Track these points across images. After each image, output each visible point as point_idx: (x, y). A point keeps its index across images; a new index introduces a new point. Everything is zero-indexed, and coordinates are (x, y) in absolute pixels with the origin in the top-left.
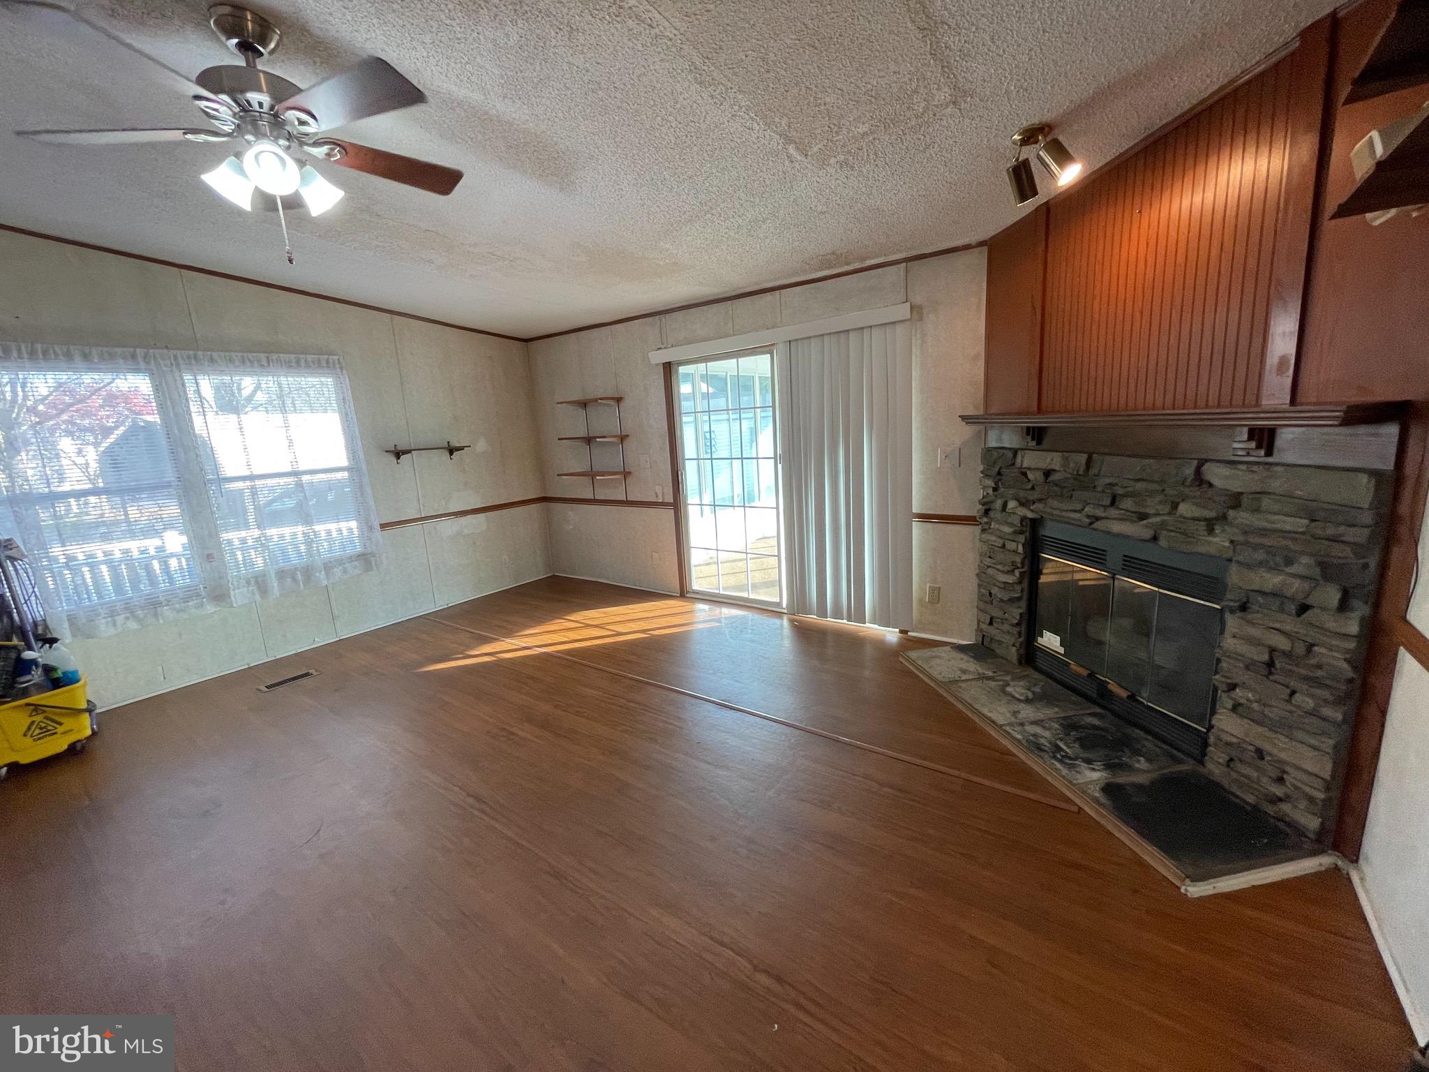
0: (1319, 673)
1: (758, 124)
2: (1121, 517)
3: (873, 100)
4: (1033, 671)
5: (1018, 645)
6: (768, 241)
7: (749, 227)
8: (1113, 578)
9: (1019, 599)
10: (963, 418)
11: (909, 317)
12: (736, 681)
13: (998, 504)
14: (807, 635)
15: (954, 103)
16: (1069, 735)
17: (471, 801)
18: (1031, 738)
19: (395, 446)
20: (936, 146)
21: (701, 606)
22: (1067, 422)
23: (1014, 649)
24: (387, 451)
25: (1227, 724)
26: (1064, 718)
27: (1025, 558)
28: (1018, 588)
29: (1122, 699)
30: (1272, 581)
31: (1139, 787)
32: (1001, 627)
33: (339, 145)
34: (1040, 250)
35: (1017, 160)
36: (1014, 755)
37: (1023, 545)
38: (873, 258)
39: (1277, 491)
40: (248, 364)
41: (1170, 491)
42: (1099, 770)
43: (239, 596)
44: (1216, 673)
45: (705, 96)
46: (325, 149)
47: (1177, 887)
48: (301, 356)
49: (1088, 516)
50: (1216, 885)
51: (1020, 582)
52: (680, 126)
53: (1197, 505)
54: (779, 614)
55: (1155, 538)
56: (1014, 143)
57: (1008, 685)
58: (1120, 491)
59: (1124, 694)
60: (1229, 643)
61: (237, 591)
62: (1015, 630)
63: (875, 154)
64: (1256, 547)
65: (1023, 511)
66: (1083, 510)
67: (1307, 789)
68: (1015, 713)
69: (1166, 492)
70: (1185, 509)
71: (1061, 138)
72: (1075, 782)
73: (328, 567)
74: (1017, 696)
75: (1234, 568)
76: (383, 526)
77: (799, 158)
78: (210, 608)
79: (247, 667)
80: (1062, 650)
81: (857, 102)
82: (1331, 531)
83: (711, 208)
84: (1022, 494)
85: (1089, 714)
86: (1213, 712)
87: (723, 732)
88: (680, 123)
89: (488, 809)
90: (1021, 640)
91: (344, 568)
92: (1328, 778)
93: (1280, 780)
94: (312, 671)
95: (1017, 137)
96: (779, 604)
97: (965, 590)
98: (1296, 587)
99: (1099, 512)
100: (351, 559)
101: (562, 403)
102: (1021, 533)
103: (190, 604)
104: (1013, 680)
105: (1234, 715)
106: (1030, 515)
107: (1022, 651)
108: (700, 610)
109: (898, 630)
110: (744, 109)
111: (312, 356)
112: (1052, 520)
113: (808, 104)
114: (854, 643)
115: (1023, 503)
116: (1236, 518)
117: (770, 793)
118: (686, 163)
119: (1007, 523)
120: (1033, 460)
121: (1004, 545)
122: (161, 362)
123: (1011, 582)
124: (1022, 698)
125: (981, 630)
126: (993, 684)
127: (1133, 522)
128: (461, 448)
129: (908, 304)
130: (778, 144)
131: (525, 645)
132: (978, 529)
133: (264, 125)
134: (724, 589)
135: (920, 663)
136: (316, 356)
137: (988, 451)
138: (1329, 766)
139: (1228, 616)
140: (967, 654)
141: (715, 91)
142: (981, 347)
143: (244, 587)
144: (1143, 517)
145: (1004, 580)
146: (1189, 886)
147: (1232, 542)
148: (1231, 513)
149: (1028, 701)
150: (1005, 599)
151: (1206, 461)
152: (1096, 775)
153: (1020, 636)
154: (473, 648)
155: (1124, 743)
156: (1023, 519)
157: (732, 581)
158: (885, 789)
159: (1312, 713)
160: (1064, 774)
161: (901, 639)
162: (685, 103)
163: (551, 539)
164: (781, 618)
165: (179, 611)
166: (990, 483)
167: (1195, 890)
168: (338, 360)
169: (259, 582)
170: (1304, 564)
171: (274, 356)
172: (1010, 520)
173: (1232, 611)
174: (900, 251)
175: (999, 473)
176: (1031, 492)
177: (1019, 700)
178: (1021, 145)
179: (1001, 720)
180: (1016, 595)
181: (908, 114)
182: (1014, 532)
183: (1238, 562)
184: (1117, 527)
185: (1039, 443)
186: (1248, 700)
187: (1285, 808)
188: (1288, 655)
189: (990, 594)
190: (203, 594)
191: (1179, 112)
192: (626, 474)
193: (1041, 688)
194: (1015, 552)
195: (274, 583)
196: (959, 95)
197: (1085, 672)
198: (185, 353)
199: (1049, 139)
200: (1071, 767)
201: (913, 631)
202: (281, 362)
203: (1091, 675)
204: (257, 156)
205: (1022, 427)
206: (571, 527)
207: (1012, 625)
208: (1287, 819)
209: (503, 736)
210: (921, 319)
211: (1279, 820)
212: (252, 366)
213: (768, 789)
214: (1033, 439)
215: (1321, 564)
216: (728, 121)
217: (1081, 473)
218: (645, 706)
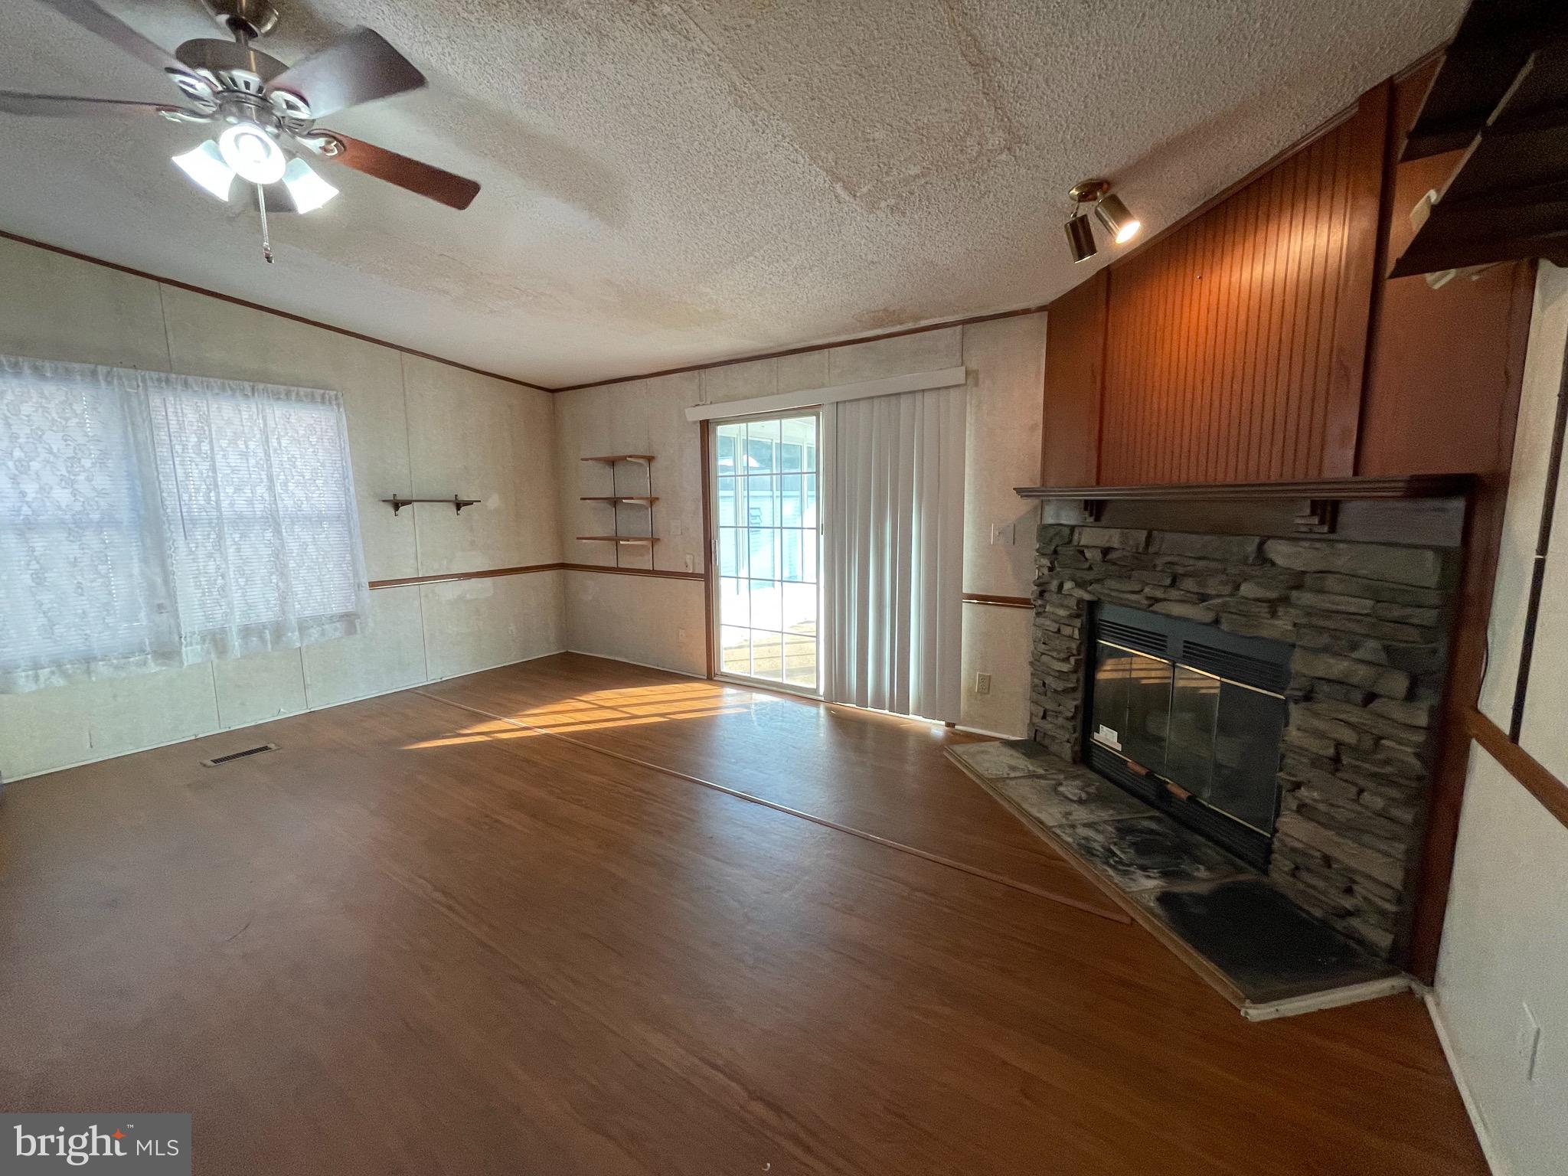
0: (1388, 770)
1: (804, 158)
2: (1180, 598)
3: (925, 140)
4: (1088, 771)
5: (1072, 741)
6: (815, 291)
7: (795, 274)
8: (1174, 667)
9: (1074, 690)
10: (1019, 491)
11: (964, 382)
12: (761, 772)
13: (1054, 585)
14: (846, 727)
15: (1009, 149)
16: (1124, 839)
17: (438, 895)
18: (1083, 841)
19: (395, 495)
20: (991, 195)
21: (729, 691)
22: (1128, 495)
23: (1069, 745)
24: (384, 501)
25: (1293, 829)
26: (1119, 821)
27: (1081, 644)
28: (1074, 677)
29: (1180, 800)
30: (1338, 667)
31: (1197, 898)
32: (1055, 722)
33: (335, 138)
34: (1101, 316)
35: (1075, 216)
36: (1063, 860)
37: (1079, 630)
38: (927, 318)
39: (1342, 571)
40: (230, 393)
41: (1232, 570)
42: (1155, 878)
43: (192, 654)
44: (1281, 770)
45: (747, 123)
46: (321, 142)
47: (1236, 1008)
48: (292, 388)
49: (1148, 598)
50: (1279, 1008)
51: (1075, 671)
52: (719, 153)
53: (1258, 584)
54: (815, 702)
55: (1216, 622)
56: (1072, 198)
57: (1061, 784)
58: (1180, 570)
59: (1183, 795)
60: (1293, 734)
61: (189, 648)
62: (1069, 725)
63: (928, 199)
64: (1321, 630)
65: (1080, 593)
66: (1142, 591)
67: (1380, 902)
68: (1068, 814)
69: (1227, 572)
70: (1247, 589)
71: (1121, 197)
72: (1128, 890)
73: (303, 628)
74: (1070, 796)
75: (1298, 654)
76: (373, 585)
77: (847, 198)
78: (153, 667)
79: (193, 738)
80: (1119, 747)
81: (908, 140)
82: (1397, 612)
83: (753, 249)
84: (1079, 574)
85: (1147, 818)
86: (1278, 815)
87: (740, 826)
88: (720, 150)
89: (457, 907)
90: (1075, 735)
91: (323, 630)
92: (1400, 888)
93: (1349, 891)
94: (272, 746)
95: (1075, 192)
96: (815, 691)
97: (1018, 681)
98: (1362, 674)
99: (1159, 594)
100: (332, 619)
101: (587, 460)
102: (1078, 616)
103: (131, 659)
104: (1066, 778)
105: (1299, 817)
106: (1087, 597)
107: (1077, 748)
108: (728, 695)
109: (943, 723)
110: (787, 140)
111: (305, 389)
112: (1110, 602)
113: (856, 138)
114: (895, 736)
115: (1080, 584)
116: (1299, 599)
117: (786, 895)
118: (726, 196)
119: (1062, 606)
120: (1092, 537)
121: (1059, 630)
122: (126, 383)
123: (1065, 670)
124: (1075, 799)
125: (1034, 724)
126: (1043, 782)
127: (1194, 604)
128: (469, 503)
129: (963, 368)
130: (825, 181)
131: (524, 725)
132: (1032, 613)
133: (251, 108)
134: (756, 673)
135: (965, 757)
136: (309, 390)
137: (1044, 528)
138: (1400, 874)
139: (1292, 706)
140: (1018, 751)
141: (757, 116)
142: (1039, 416)
143: (197, 644)
144: (1203, 598)
145: (1058, 669)
146: (1251, 1008)
147: (1295, 625)
148: (1295, 594)
149: (1080, 802)
150: (1059, 689)
151: (1269, 537)
152: (1151, 884)
153: (1075, 732)
154: (465, 727)
155: (1183, 850)
156: (1080, 601)
157: (766, 665)
158: (917, 894)
159: (1381, 814)
160: (1116, 881)
161: (947, 732)
162: (725, 128)
163: (566, 608)
164: (817, 706)
165: (116, 667)
166: (1046, 562)
167: (1257, 1013)
168: (336, 395)
169: (217, 641)
170: (1370, 649)
171: (261, 386)
172: (1066, 602)
173: (1296, 702)
174: (955, 312)
175: (1055, 552)
176: (1088, 572)
177: (1071, 801)
178: (1079, 201)
179: (1050, 823)
180: (1072, 685)
181: (962, 158)
182: (1071, 616)
183: (1301, 647)
184: (1178, 610)
185: (1097, 519)
186: (1315, 800)
187: (1355, 922)
188: (1354, 749)
189: (1044, 684)
190: (148, 649)
191: (1241, 176)
192: (654, 541)
193: (1097, 789)
194: (1071, 637)
195: (235, 643)
196: (1014, 140)
197: (1143, 772)
198: (155, 375)
199: (1108, 195)
200: (1125, 873)
201: (960, 724)
202: (267, 392)
203: (1150, 775)
204: (237, 138)
205: (1081, 500)
206: (590, 598)
207: (1067, 719)
208: (1356, 935)
209: (486, 823)
210: (976, 384)
211: (1347, 936)
212: (233, 396)
213: (784, 891)
214: (1091, 515)
215: (1387, 649)
216: (771, 152)
217: (1140, 550)
218: (653, 795)
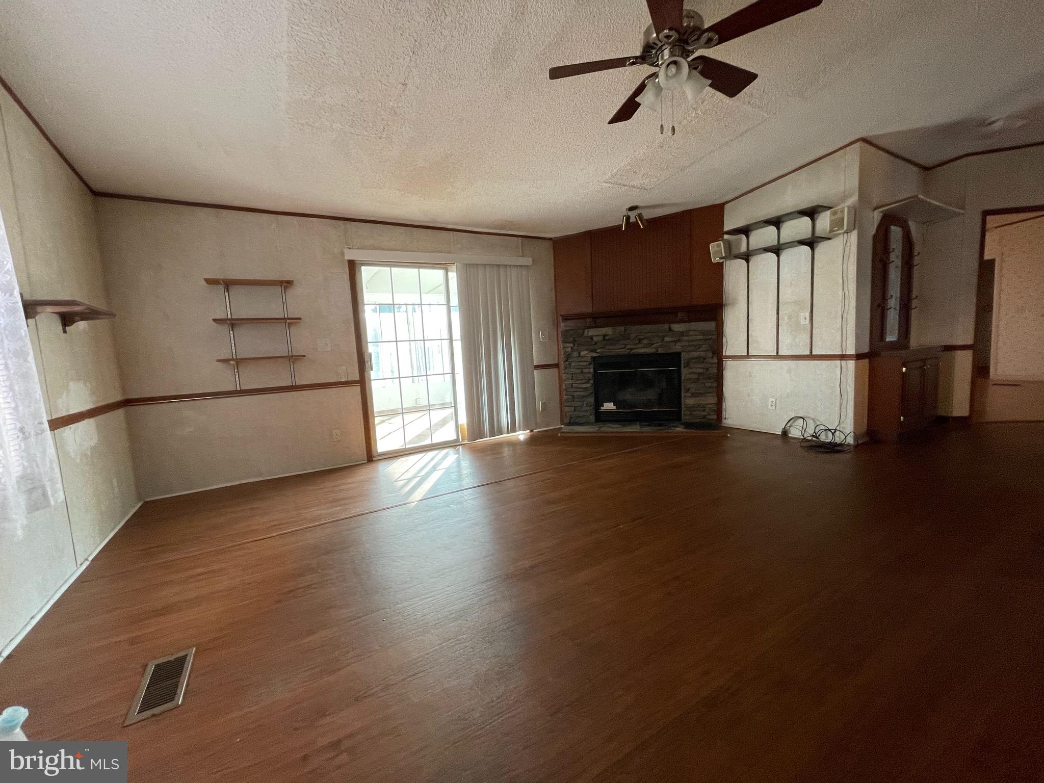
0: (711, 376)
5: (592, 414)
11: (530, 265)
13: (575, 354)
23: (590, 417)
25: (689, 402)
27: (594, 375)
28: (591, 389)
30: (696, 354)
37: (593, 369)
49: (628, 349)
51: (592, 386)
53: (670, 337)
58: (642, 337)
60: (684, 376)
62: (590, 408)
64: (690, 346)
65: (591, 354)
66: (625, 347)
67: (713, 408)
68: (632, 428)
69: (658, 336)
70: (666, 339)
80: (615, 408)
84: (590, 347)
86: (681, 401)
90: (593, 411)
92: (716, 403)
95: (629, 207)
96: (456, 440)
98: (703, 354)
99: (633, 346)
102: (592, 363)
105: (689, 398)
106: (597, 355)
107: (595, 416)
109: (529, 431)
115: (591, 351)
120: (595, 331)
121: (582, 371)
123: (587, 387)
127: (646, 347)
137: (566, 332)
138: (716, 399)
142: (553, 285)
144: (651, 345)
145: (584, 387)
147: (682, 346)
148: (681, 338)
150: (586, 395)
151: (671, 323)
155: (662, 424)
156: (592, 357)
159: (710, 387)
161: (531, 434)
172: (583, 360)
173: (685, 367)
175: (574, 340)
176: (595, 346)
180: (590, 392)
182: (587, 364)
183: (684, 351)
185: (596, 324)
186: (694, 391)
187: (708, 417)
189: (573, 397)
192: (295, 358)
194: (589, 373)
201: (537, 428)
203: (633, 411)
211: (707, 421)
217: (622, 334)
